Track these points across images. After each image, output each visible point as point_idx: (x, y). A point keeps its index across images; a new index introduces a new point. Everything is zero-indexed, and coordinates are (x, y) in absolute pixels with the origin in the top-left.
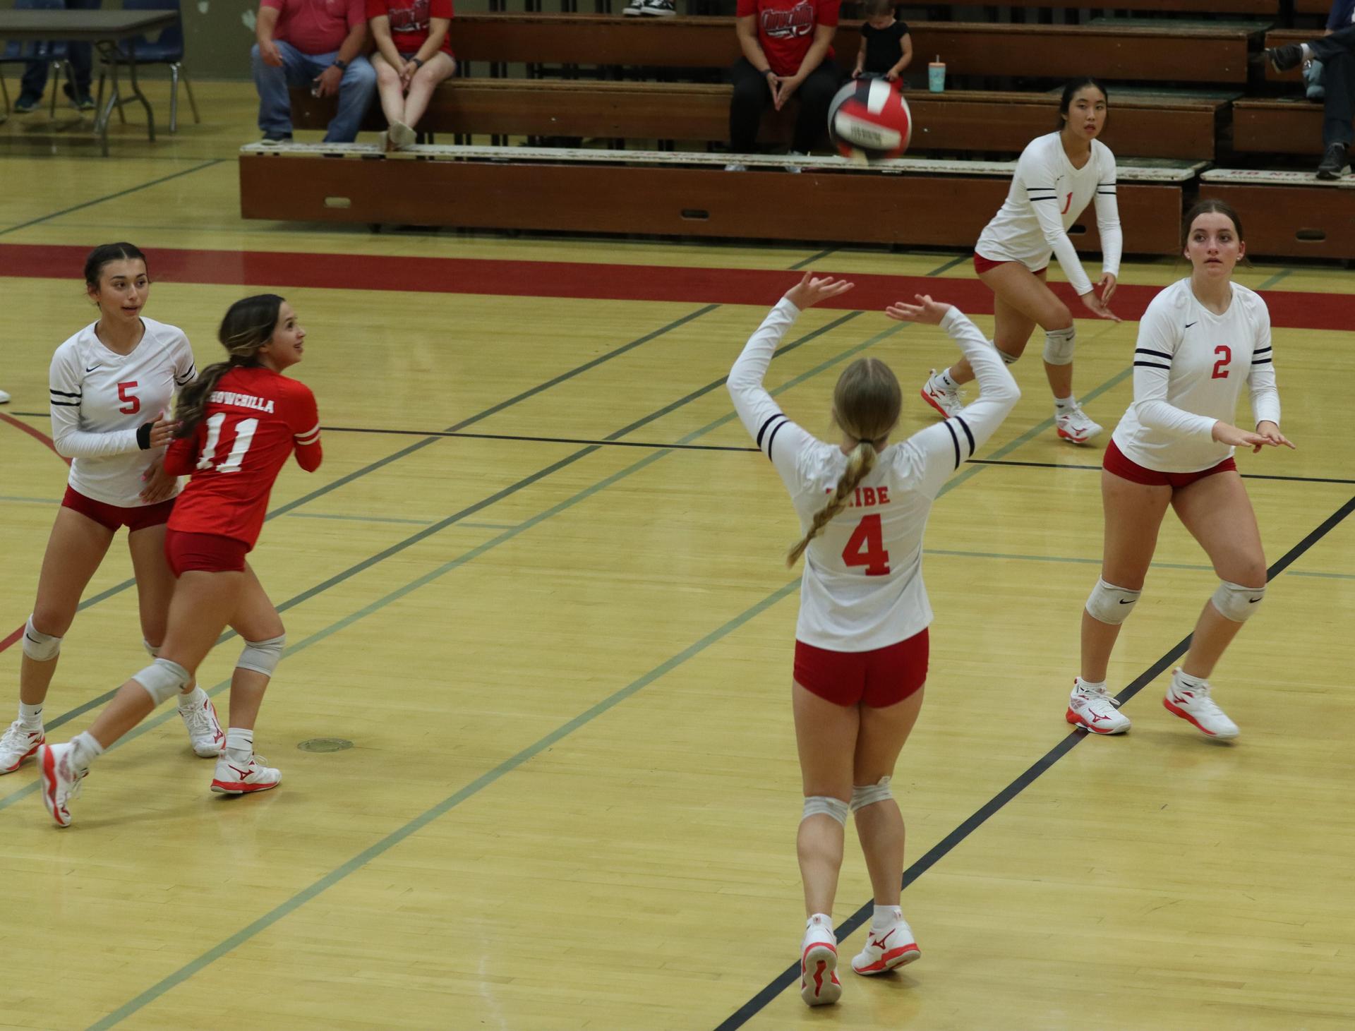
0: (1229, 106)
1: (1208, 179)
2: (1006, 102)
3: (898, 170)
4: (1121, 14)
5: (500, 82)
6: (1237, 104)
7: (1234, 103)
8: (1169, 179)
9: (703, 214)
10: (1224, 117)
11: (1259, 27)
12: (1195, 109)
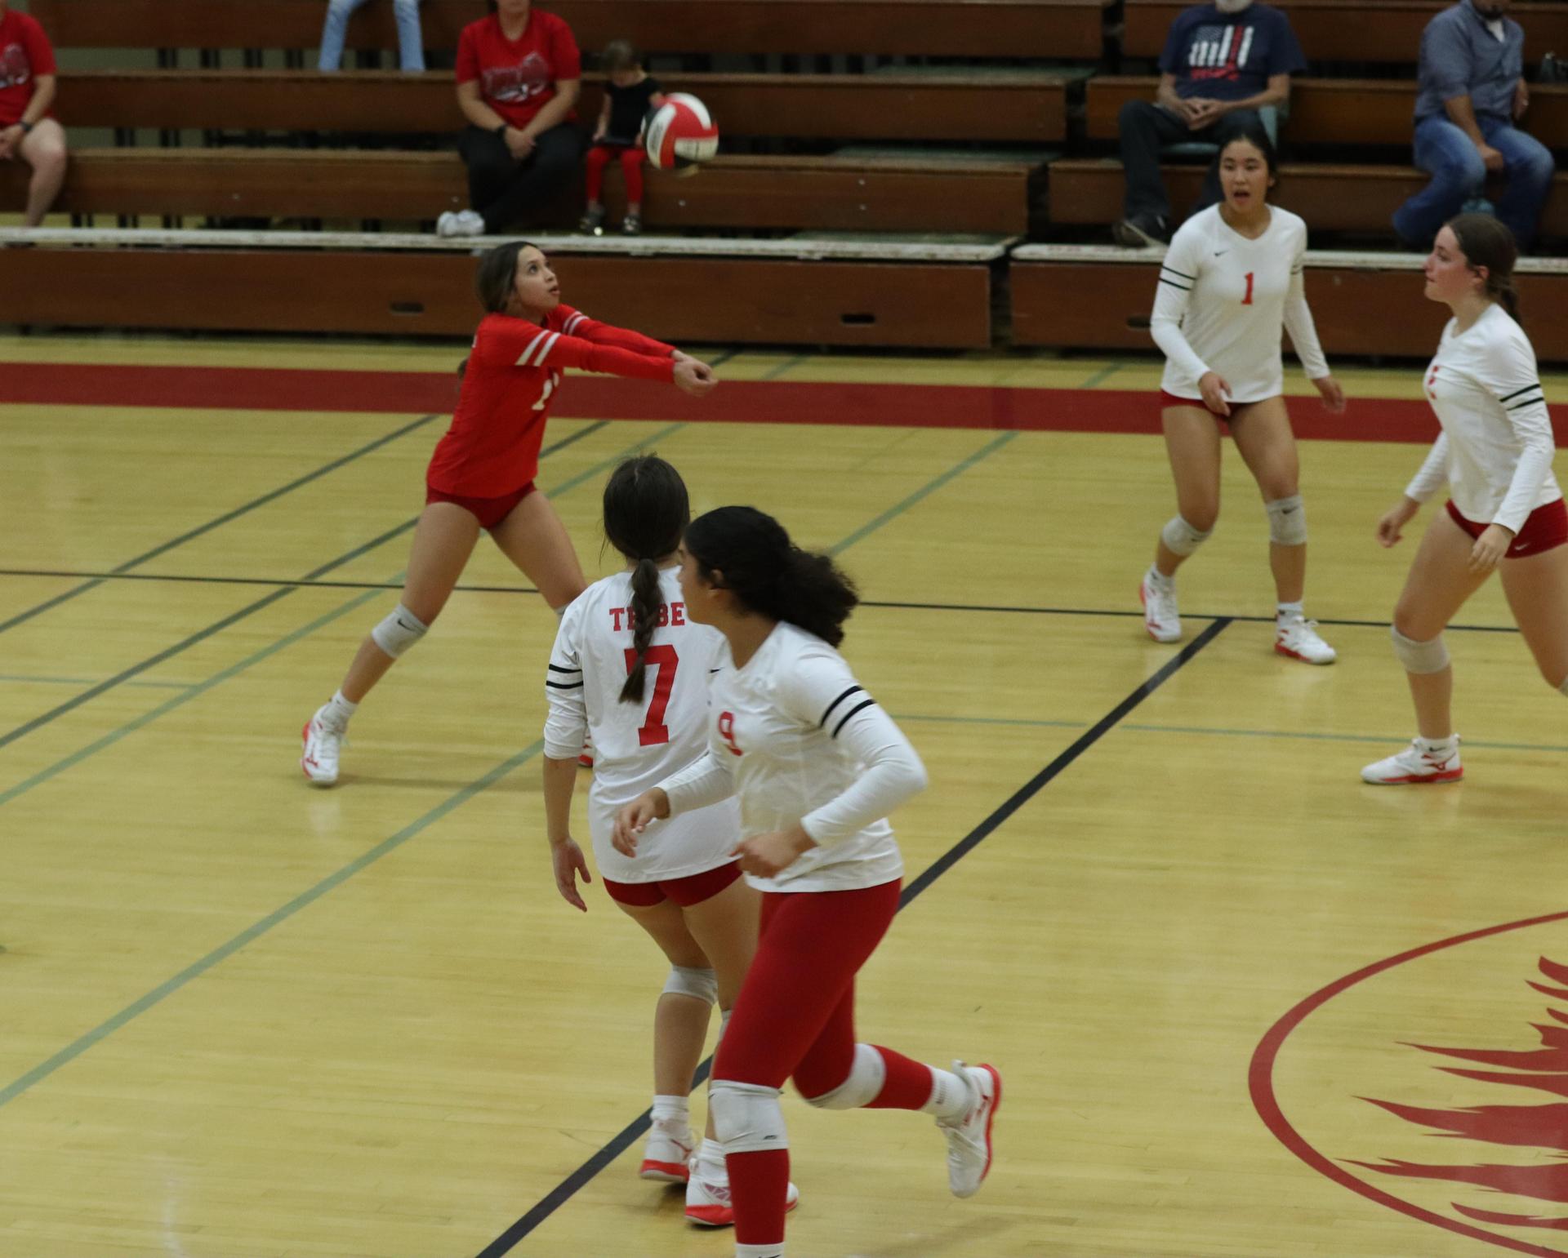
0: (1044, 169)
1: (1021, 257)
2: (777, 168)
3: (650, 252)
4: (913, 61)
5: (171, 152)
6: (1054, 167)
7: (1050, 165)
8: (973, 258)
9: (416, 307)
10: (1038, 183)
11: (1079, 74)
12: (1004, 174)
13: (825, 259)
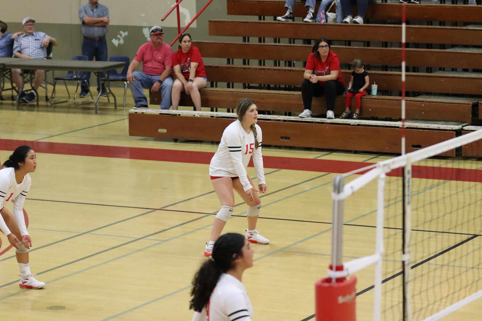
1: (465, 129)
3: (356, 124)
5: (230, 90)
6: (480, 102)
7: (479, 102)
8: (451, 129)
10: (475, 106)
12: (465, 104)
13: (407, 128)
